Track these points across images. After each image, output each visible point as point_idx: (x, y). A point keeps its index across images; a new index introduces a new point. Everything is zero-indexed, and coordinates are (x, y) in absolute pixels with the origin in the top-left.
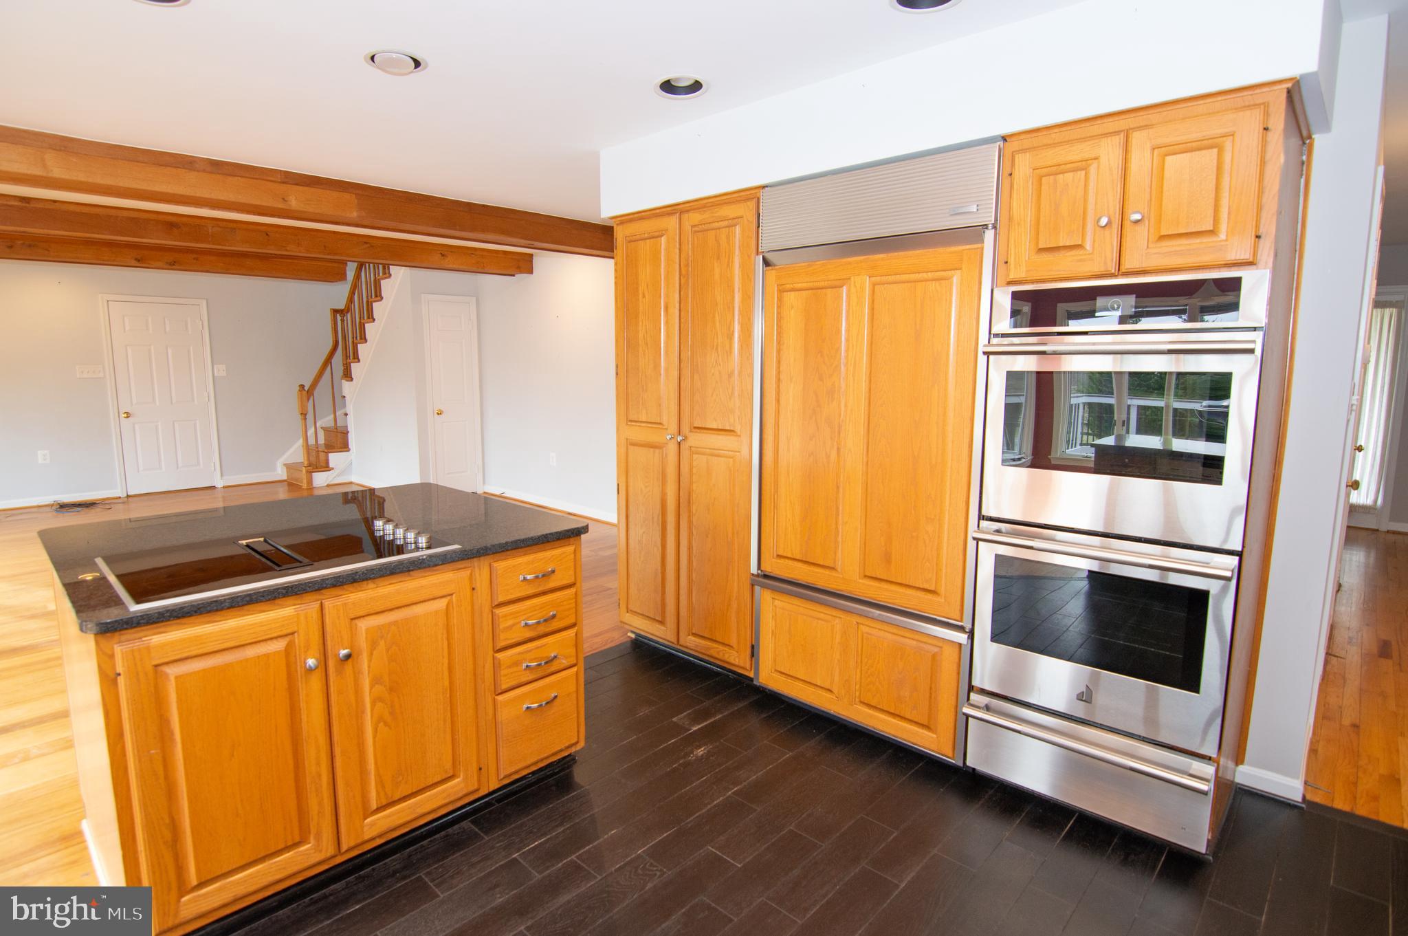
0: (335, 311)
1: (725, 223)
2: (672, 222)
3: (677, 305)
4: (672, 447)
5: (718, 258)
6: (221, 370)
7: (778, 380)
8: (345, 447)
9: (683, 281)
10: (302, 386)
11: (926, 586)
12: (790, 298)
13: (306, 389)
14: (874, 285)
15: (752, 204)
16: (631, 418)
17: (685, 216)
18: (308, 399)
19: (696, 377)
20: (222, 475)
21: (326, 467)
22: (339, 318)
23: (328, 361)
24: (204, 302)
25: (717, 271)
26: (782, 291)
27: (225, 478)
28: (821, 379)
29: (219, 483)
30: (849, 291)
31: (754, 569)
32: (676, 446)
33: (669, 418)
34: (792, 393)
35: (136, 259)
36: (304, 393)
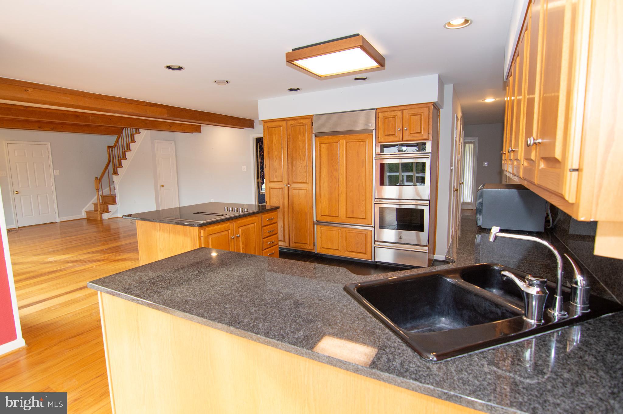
0: (109, 147)
1: (302, 124)
2: (285, 123)
3: (286, 147)
4: (286, 188)
5: (300, 134)
6: (57, 172)
7: (320, 167)
8: (114, 202)
9: (288, 140)
10: (97, 178)
11: (363, 217)
12: (323, 145)
13: (98, 179)
14: (346, 143)
15: (310, 120)
16: (271, 180)
17: (288, 122)
18: (100, 183)
19: (294, 167)
20: (59, 217)
21: (107, 211)
22: (111, 150)
23: (107, 167)
24: (49, 144)
25: (300, 137)
26: (320, 143)
27: (60, 218)
28: (333, 167)
29: (58, 220)
30: (340, 144)
31: (315, 220)
32: (287, 188)
33: (285, 180)
34: (325, 171)
35: (38, 127)
36: (98, 181)
